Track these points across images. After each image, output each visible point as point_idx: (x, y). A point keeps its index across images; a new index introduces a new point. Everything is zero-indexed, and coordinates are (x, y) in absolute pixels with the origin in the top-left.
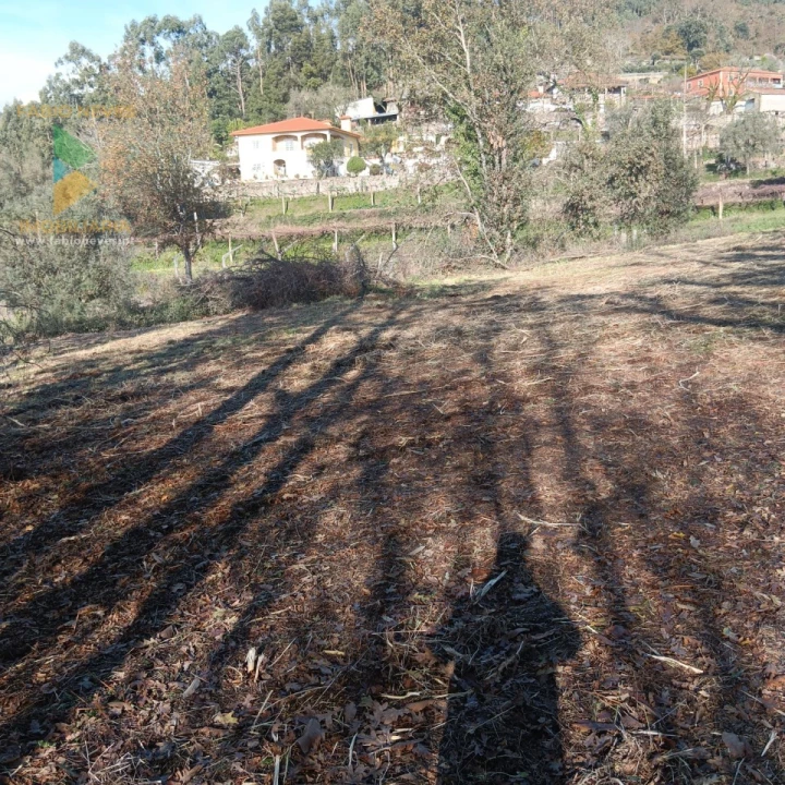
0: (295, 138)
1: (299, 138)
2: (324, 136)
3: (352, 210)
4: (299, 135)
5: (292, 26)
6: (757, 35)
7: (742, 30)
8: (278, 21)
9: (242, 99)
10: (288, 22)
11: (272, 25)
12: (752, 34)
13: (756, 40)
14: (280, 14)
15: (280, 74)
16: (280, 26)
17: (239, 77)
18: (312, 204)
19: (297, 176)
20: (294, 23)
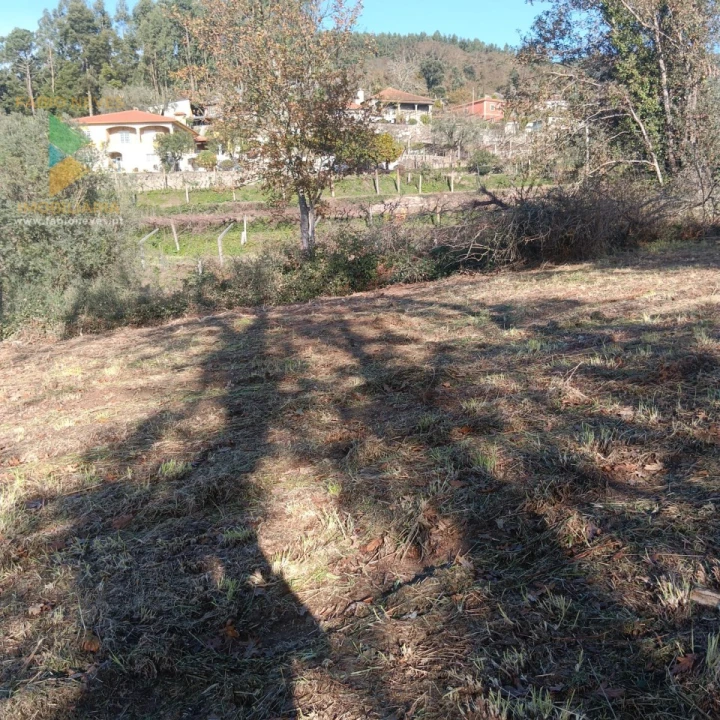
0: (133, 130)
1: (138, 131)
2: (166, 130)
3: (226, 202)
4: (138, 127)
5: (89, 27)
6: (482, 77)
7: (469, 72)
8: (75, 21)
9: (32, 98)
10: (86, 24)
11: (68, 26)
12: (477, 74)
13: (481, 81)
14: (77, 14)
15: (75, 74)
16: (77, 26)
17: (29, 76)
18: (165, 197)
19: (136, 170)
20: (91, 25)
